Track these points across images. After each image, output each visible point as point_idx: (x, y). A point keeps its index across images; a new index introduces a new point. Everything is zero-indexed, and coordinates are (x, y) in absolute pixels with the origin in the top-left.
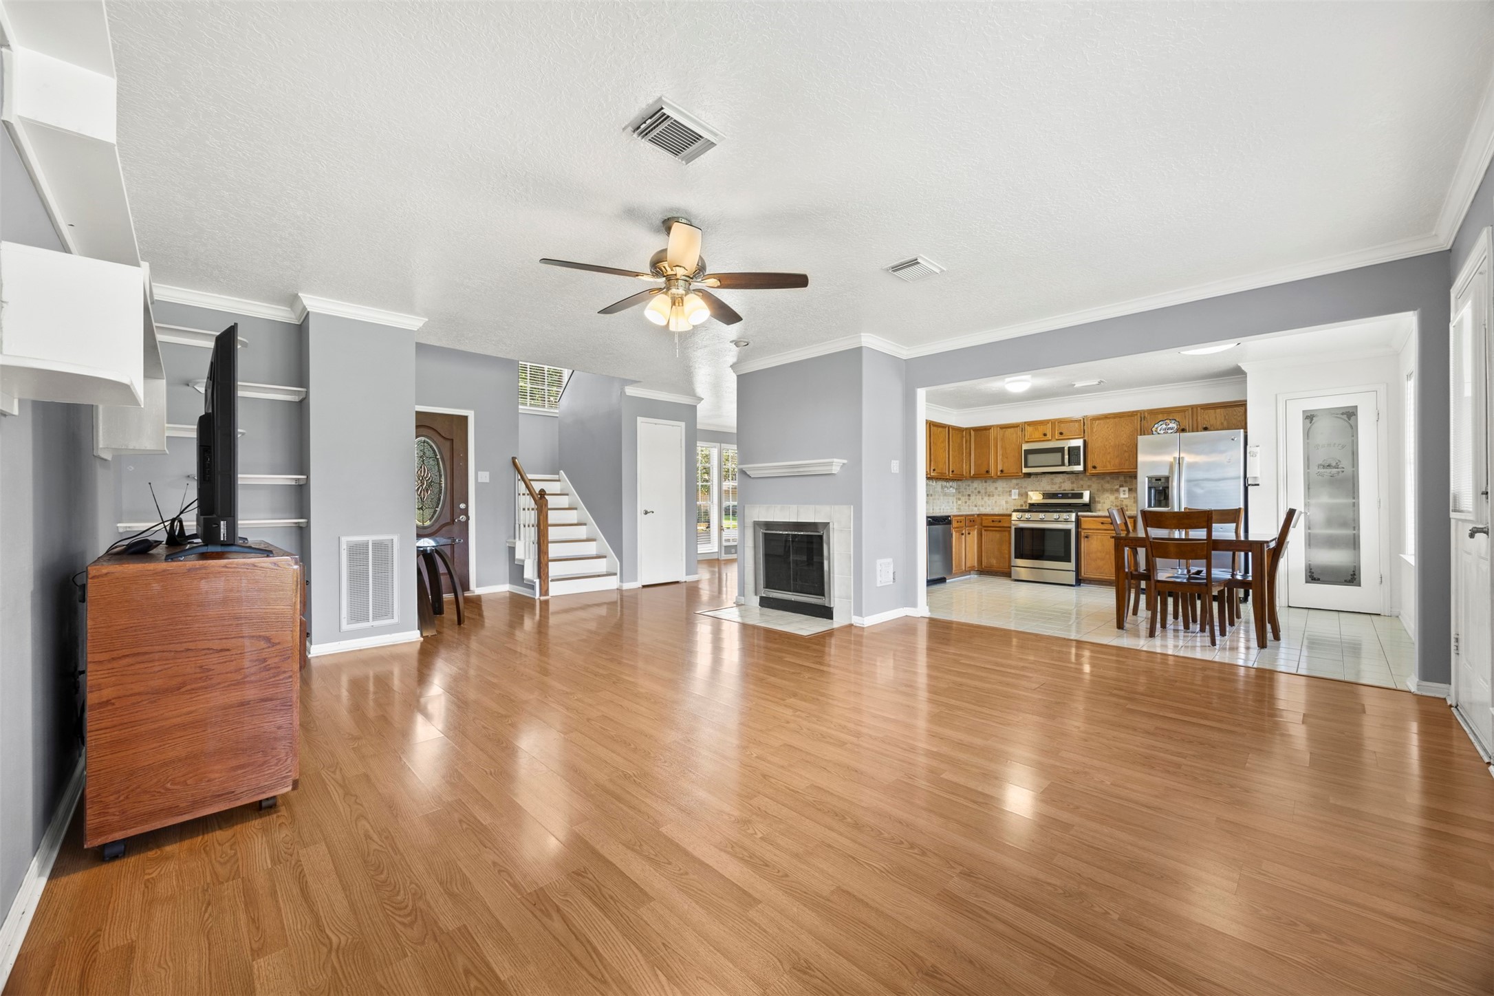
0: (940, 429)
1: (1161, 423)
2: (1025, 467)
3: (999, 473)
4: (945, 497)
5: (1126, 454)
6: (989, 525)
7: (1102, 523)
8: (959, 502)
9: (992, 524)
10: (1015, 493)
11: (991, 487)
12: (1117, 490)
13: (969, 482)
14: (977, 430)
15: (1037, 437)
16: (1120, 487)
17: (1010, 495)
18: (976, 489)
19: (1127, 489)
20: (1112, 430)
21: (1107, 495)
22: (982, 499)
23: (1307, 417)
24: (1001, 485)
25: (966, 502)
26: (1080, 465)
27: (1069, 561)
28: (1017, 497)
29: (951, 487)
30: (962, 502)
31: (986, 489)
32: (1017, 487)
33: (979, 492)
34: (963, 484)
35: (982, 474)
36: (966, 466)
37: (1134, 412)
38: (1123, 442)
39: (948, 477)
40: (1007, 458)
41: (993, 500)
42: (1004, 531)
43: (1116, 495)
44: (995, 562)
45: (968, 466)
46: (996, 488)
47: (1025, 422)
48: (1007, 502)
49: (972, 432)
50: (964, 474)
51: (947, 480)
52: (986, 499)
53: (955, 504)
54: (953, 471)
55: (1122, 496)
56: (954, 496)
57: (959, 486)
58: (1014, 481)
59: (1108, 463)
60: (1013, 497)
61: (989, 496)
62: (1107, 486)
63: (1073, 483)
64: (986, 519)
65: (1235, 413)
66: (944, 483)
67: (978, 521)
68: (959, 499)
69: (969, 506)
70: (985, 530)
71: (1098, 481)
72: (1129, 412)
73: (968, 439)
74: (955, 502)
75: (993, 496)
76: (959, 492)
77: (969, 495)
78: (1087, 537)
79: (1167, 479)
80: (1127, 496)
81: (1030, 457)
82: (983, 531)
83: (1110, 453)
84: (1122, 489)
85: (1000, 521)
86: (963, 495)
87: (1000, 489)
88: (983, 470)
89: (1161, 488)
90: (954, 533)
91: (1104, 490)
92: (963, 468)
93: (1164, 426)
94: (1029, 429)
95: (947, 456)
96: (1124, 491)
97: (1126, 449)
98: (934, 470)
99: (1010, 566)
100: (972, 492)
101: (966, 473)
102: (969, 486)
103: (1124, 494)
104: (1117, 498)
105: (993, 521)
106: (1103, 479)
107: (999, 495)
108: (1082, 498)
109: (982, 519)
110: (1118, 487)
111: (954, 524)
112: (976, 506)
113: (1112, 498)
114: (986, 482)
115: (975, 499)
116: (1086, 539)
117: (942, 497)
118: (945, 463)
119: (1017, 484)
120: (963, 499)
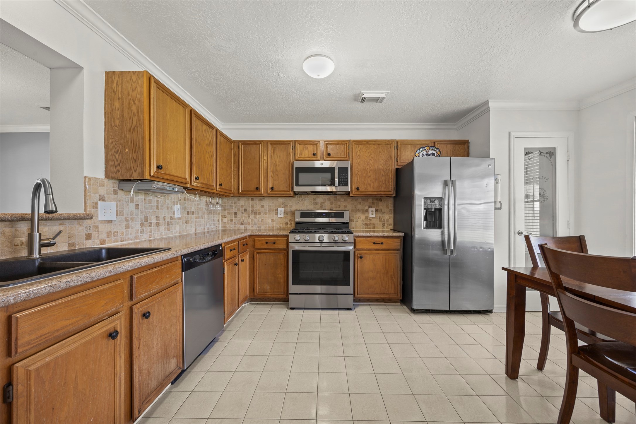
0: (205, 127)
1: (421, 149)
2: (296, 186)
3: (269, 191)
4: (211, 215)
5: (383, 178)
6: (262, 247)
7: (374, 243)
8: (225, 220)
9: (266, 246)
10: (281, 211)
11: (257, 204)
12: (367, 211)
13: (236, 200)
14: (247, 143)
15: (307, 156)
16: (369, 208)
17: (276, 214)
18: (242, 206)
19: (374, 210)
20: (372, 155)
21: (359, 214)
22: (249, 216)
23: (527, 154)
24: (267, 203)
25: (232, 220)
26: (347, 185)
27: (348, 284)
28: (282, 216)
29: (217, 203)
30: (228, 220)
31: (252, 207)
32: (282, 206)
33: (245, 210)
34: (229, 202)
35: (251, 191)
36: (234, 181)
37: (389, 140)
38: (381, 167)
39: (215, 191)
40: (277, 175)
41: (260, 218)
42: (279, 253)
43: (366, 215)
44: (268, 287)
45: (236, 182)
46: (263, 207)
47: (295, 141)
48: (273, 220)
49: (240, 144)
50: (232, 189)
51: (212, 195)
52: (252, 217)
53: (220, 222)
54: (221, 185)
55: (371, 216)
56: (219, 214)
57: (225, 203)
58: (280, 200)
59: (368, 186)
60: (279, 216)
61: (256, 214)
62: (359, 207)
63: (332, 203)
64: (259, 241)
65: (459, 150)
66: (209, 199)
67: (250, 243)
68: (225, 217)
69: (235, 224)
70: (258, 253)
71: (352, 202)
72: (385, 140)
73: (237, 153)
74: (220, 220)
75: (260, 214)
76: (225, 210)
77: (235, 213)
78: (361, 257)
79: (441, 199)
80: (374, 216)
81: (301, 175)
82: (255, 253)
83: (370, 177)
84: (370, 210)
85: (274, 243)
86: (228, 213)
87: (266, 207)
88: (252, 187)
89: (433, 210)
90: (226, 267)
91: (357, 210)
92: (231, 182)
93: (425, 153)
94: (299, 147)
95: (214, 165)
96: (372, 211)
97: (383, 173)
98: (197, 178)
99: (287, 294)
100: (239, 210)
101: (234, 189)
102: (235, 203)
103: (372, 214)
104: (366, 217)
105: (267, 243)
106: (356, 201)
107: (266, 214)
108: (343, 217)
109: (254, 241)
110: (367, 208)
111: (227, 254)
112: (242, 224)
113: (363, 217)
114: (252, 200)
115: (242, 217)
116: (359, 259)
117: (206, 215)
118: (212, 172)
119: (283, 203)
120: (229, 217)
